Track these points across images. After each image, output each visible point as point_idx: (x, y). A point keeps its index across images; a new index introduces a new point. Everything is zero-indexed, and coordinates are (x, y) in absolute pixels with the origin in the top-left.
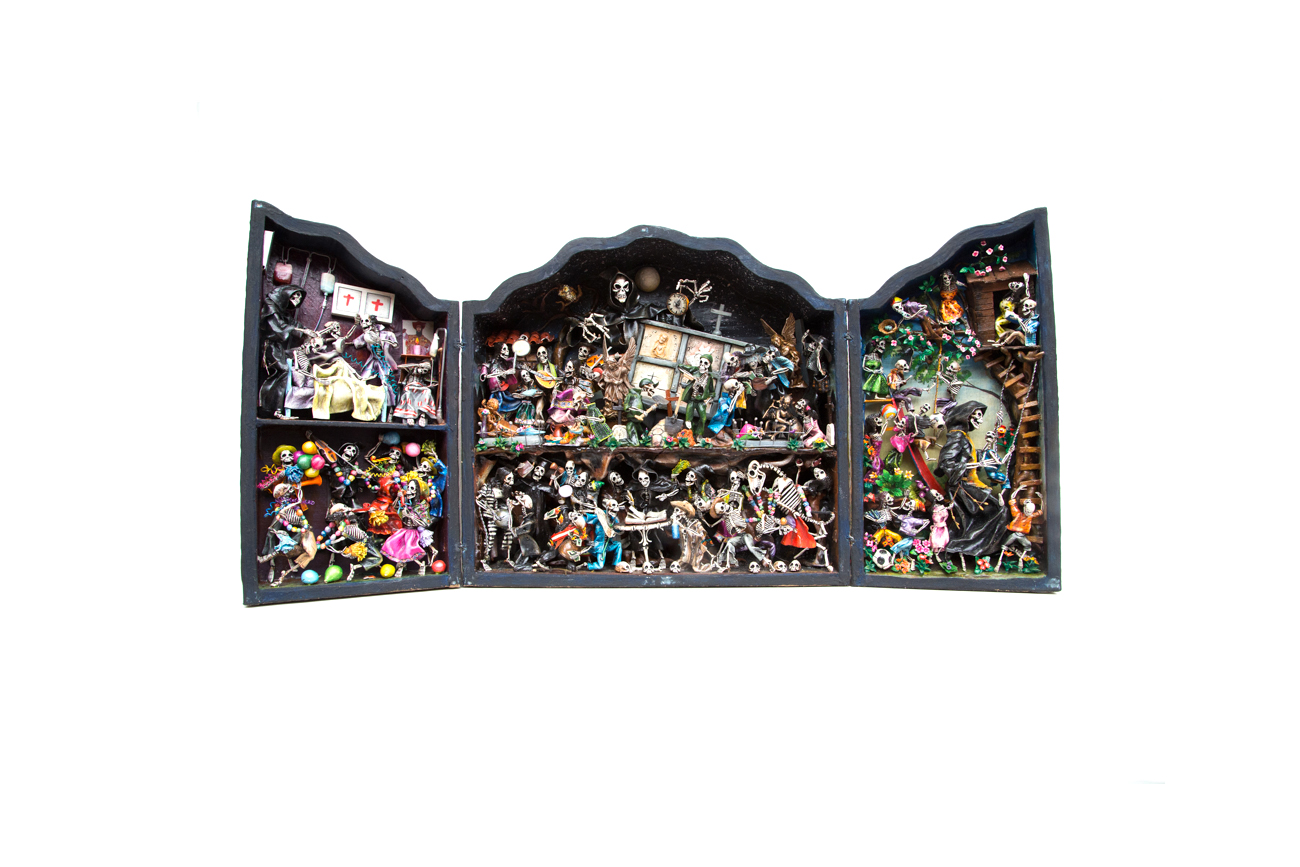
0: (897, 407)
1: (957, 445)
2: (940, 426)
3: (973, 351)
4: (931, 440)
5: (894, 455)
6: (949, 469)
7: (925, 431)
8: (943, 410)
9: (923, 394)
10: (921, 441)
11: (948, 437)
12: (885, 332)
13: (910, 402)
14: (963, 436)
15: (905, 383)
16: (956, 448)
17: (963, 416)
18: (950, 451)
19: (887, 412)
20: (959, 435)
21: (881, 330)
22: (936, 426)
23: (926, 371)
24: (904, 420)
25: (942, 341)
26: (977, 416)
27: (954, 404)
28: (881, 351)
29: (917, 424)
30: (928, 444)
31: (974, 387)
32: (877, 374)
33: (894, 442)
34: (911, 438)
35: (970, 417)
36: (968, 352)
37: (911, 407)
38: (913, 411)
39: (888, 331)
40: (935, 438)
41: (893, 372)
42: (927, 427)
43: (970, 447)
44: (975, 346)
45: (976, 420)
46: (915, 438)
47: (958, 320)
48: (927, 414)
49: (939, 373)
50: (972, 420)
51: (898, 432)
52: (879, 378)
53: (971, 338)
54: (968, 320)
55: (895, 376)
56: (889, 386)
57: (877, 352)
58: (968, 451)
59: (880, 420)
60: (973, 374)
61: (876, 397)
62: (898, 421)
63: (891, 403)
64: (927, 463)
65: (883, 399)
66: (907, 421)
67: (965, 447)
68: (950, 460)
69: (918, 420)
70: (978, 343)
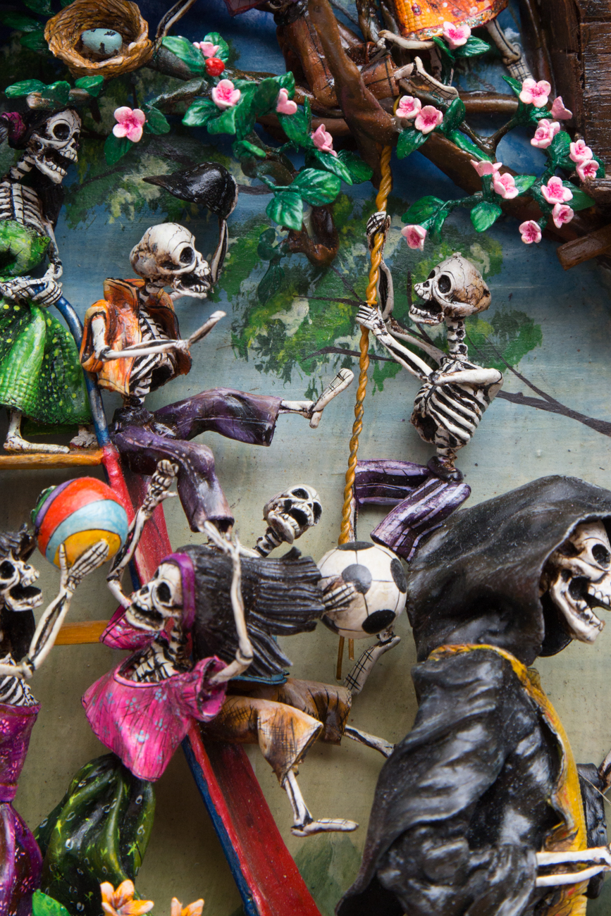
0: (135, 498)
1: (476, 734)
2: (379, 622)
3: (560, 196)
4: (322, 707)
5: (104, 795)
6: (435, 892)
7: (290, 647)
8: (390, 527)
9: (286, 431)
10: (268, 711)
11: (423, 685)
12: (79, 61)
13: (206, 473)
14: (510, 686)
15: (182, 362)
16: (475, 757)
17: (511, 561)
18: (441, 776)
19: (68, 527)
20: (487, 675)
21: (60, 47)
22: (357, 616)
23: (302, 308)
24: (171, 575)
25: (392, 138)
26: (586, 564)
27: (451, 495)
28: (54, 173)
29: (248, 604)
30: (307, 726)
31: (551, 405)
32: (26, 305)
33: (105, 717)
34: (211, 691)
35: (552, 571)
36: (530, 206)
37: (216, 500)
38: (224, 524)
39: (100, 54)
40: (342, 694)
41: (118, 297)
42: (305, 623)
43: (551, 747)
44: (568, 173)
45: (580, 586)
46: (236, 688)
47: (480, 32)
48: (303, 545)
49: (372, 318)
50: (560, 587)
51: (133, 652)
52: (37, 329)
53: (548, 129)
54: (528, 43)
55: (128, 318)
56: (92, 378)
57: (34, 179)
58: (539, 771)
59: (27, 573)
60: (552, 333)
61: (15, 439)
62: (133, 582)
63: (99, 471)
64: (293, 845)
65: (53, 452)
66: (189, 582)
67: (525, 748)
68: (440, 830)
69: (251, 581)
70: (583, 154)
